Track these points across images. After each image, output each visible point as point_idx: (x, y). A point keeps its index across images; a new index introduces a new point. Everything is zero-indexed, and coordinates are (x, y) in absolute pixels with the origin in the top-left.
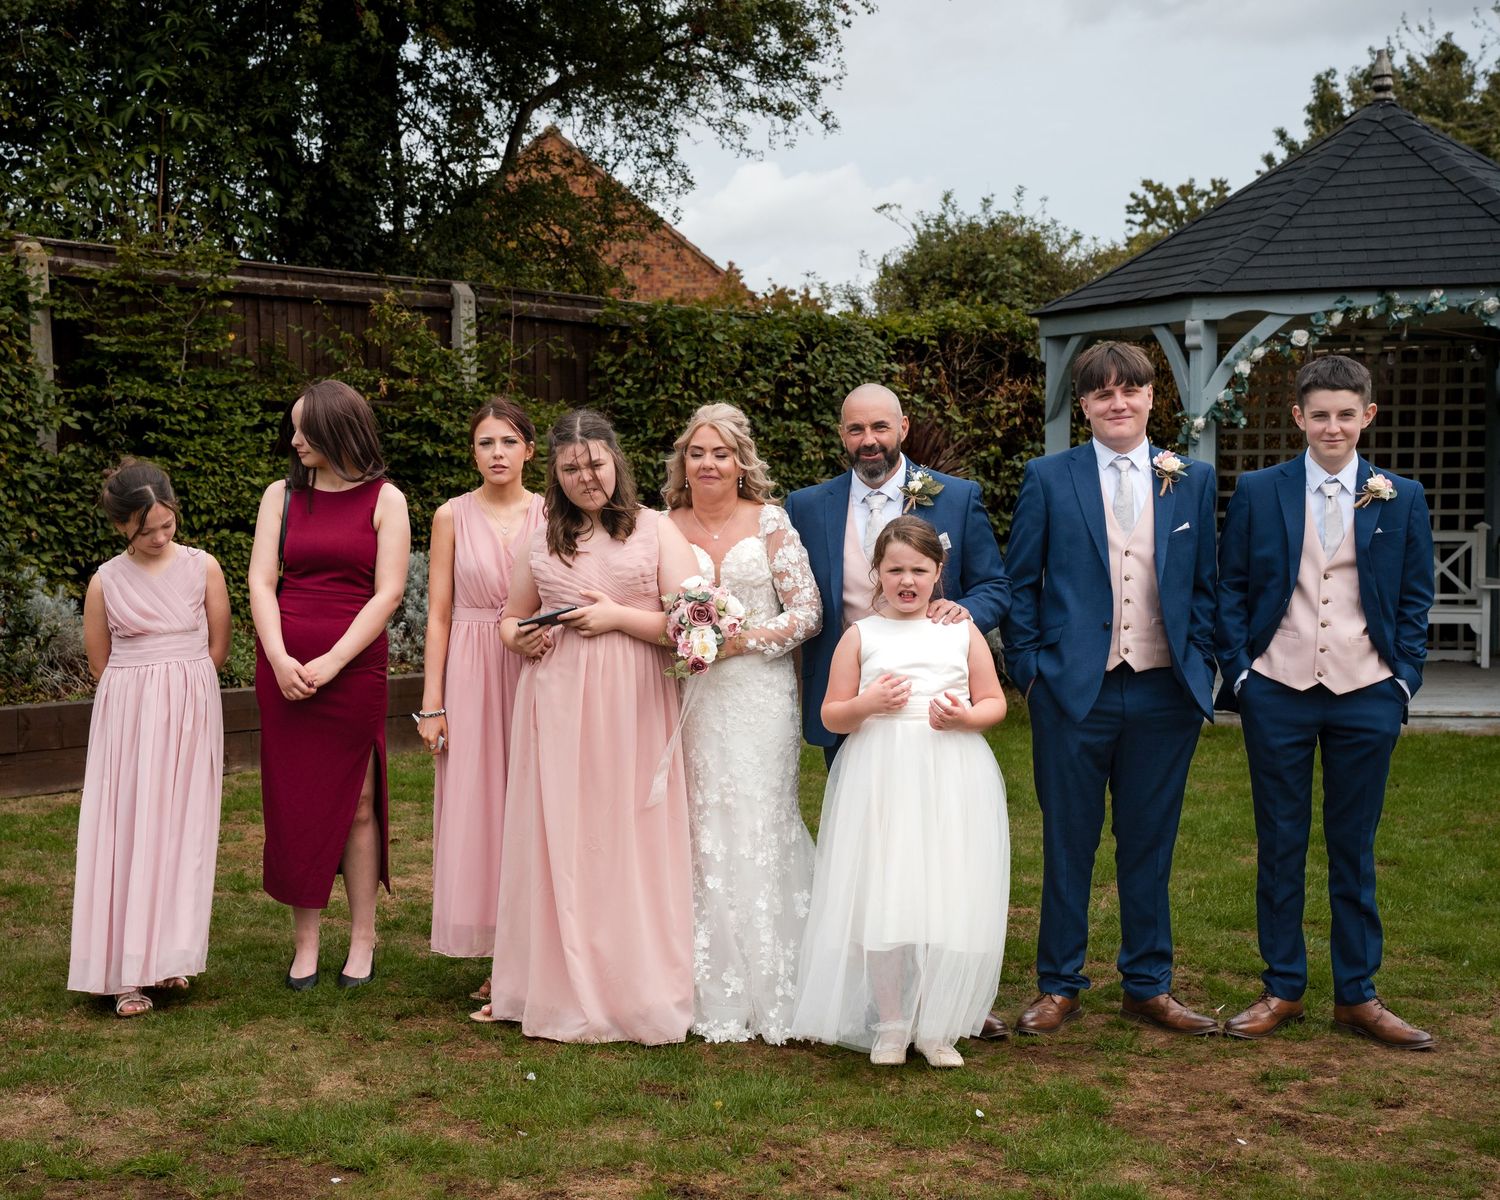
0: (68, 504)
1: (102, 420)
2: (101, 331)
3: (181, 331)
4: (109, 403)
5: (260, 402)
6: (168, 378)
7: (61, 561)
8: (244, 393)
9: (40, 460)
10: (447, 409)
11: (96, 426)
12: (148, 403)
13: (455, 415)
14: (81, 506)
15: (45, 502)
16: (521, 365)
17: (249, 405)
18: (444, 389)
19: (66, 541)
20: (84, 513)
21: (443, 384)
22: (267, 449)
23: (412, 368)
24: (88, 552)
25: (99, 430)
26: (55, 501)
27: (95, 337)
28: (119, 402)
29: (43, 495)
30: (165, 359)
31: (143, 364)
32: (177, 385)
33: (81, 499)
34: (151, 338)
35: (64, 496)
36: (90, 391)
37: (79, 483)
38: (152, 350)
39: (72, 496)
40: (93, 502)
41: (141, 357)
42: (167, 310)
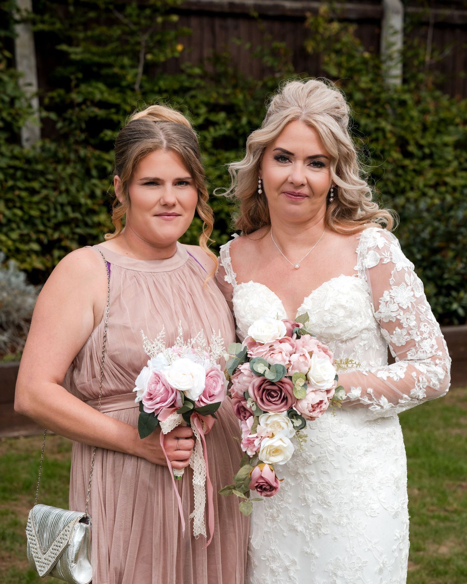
0: (33, 192)
1: (64, 120)
2: (70, 42)
3: (138, 43)
4: (72, 105)
5: (207, 104)
6: (124, 83)
7: (26, 238)
8: (193, 97)
9: (8, 154)
10: (366, 107)
11: (59, 125)
12: (103, 104)
13: (373, 113)
14: (44, 192)
15: (12, 189)
16: (441, 67)
17: (197, 107)
18: (363, 91)
19: (29, 221)
20: (46, 198)
21: (363, 85)
22: (208, 144)
23: (339, 72)
24: (50, 231)
25: (61, 128)
26: (20, 189)
27: (64, 47)
28: (79, 105)
29: (10, 183)
30: (123, 67)
31: (105, 71)
32: (133, 90)
33: (44, 187)
34: (109, 48)
35: (27, 184)
36: (59, 95)
37: (43, 173)
38: (111, 60)
39: (36, 185)
40: (55, 189)
41: (101, 66)
42: (126, 25)
